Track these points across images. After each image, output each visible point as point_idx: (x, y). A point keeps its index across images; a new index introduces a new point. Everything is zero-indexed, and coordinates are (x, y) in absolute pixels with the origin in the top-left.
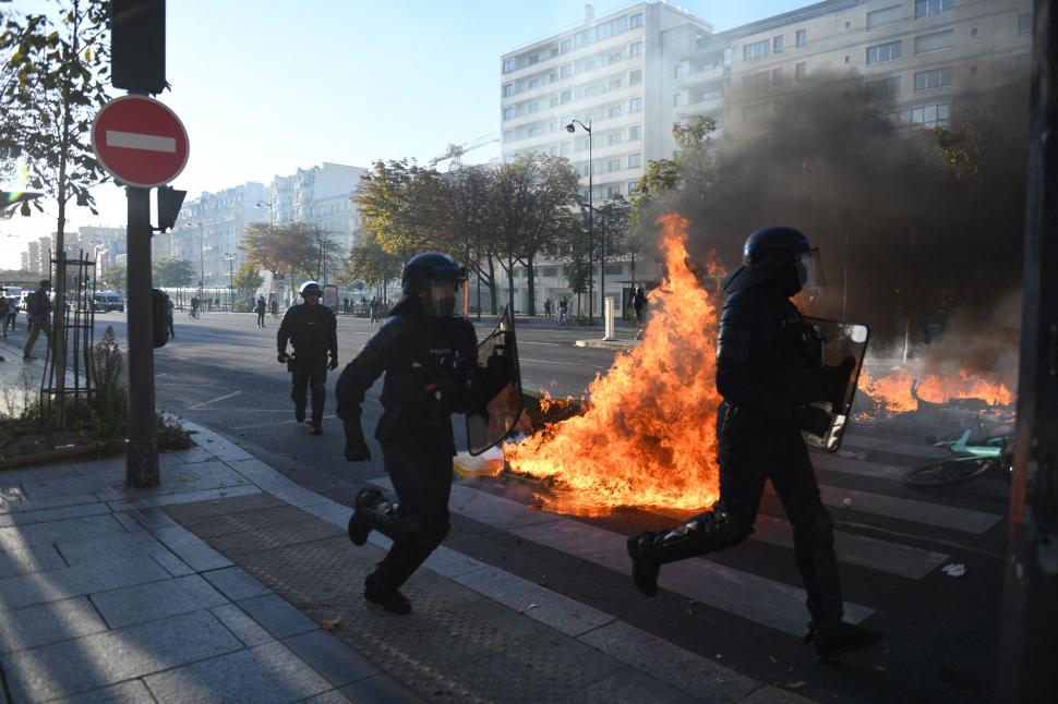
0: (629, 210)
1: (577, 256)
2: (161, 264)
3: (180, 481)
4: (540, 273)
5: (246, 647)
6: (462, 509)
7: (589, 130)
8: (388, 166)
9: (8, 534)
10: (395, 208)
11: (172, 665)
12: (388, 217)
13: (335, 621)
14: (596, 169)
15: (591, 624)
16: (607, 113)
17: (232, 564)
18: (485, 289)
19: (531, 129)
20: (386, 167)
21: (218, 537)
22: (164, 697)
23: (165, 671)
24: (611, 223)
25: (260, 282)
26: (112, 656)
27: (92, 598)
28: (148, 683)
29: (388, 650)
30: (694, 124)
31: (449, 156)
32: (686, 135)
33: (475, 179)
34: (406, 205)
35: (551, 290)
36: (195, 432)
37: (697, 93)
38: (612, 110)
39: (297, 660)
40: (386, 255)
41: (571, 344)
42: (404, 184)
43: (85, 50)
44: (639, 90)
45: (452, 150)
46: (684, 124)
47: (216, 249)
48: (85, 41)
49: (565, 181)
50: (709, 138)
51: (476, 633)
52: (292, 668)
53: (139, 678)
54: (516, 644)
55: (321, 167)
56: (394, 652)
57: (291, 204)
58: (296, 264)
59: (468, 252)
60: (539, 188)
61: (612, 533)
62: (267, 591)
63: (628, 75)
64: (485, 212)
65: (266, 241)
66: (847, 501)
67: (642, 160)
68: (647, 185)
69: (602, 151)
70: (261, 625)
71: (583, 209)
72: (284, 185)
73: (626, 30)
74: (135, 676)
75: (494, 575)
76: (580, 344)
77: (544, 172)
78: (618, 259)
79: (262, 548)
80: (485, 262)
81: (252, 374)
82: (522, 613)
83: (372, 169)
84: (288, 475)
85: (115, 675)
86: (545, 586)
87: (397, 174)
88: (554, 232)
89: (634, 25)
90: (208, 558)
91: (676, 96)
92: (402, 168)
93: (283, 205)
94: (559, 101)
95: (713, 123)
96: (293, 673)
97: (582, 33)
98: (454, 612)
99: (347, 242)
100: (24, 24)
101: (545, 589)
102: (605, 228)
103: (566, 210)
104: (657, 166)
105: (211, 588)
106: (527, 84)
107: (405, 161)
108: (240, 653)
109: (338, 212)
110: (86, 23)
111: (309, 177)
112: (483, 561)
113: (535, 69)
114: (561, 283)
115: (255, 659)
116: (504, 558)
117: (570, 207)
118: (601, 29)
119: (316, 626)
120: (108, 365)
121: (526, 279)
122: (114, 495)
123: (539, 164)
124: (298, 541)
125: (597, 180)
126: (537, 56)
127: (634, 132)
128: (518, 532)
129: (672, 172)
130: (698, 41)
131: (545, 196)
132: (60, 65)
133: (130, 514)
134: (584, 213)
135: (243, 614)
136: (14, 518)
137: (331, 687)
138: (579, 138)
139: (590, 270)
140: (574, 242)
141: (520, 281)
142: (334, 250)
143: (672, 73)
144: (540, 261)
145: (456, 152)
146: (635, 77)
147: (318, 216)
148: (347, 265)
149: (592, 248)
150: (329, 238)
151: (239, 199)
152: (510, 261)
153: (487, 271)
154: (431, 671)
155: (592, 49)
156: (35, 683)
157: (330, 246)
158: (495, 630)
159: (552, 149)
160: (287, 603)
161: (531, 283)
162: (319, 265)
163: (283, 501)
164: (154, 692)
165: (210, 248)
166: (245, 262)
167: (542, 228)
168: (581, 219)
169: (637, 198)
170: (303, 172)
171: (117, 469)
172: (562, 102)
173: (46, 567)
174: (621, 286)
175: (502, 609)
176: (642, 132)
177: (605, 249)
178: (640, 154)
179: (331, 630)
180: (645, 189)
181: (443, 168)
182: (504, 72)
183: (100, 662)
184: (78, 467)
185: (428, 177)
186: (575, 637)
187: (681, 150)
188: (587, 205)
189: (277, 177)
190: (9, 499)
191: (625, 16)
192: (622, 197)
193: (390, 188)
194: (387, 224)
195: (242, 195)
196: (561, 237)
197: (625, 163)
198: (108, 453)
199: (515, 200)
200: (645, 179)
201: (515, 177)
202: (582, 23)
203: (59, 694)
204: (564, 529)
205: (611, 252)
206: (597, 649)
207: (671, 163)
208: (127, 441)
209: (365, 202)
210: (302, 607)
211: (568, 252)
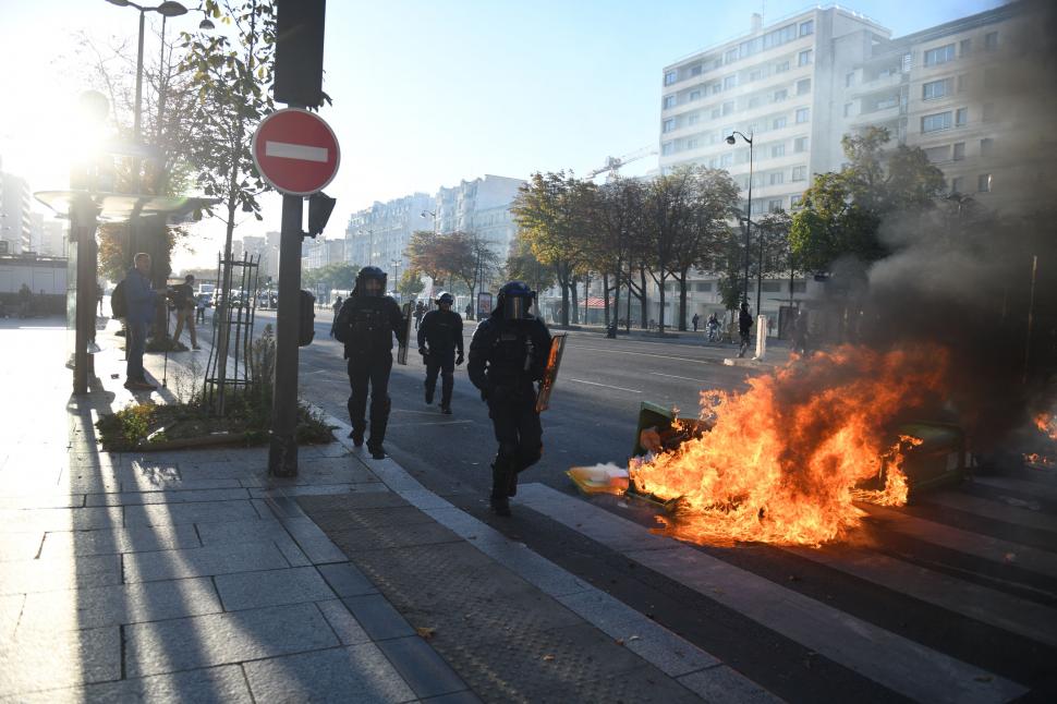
0: (790, 224)
1: (732, 272)
2: (335, 268)
3: (316, 473)
4: (694, 287)
5: (342, 645)
6: (579, 525)
7: (751, 142)
8: (546, 178)
9: (158, 511)
10: (551, 219)
11: (271, 655)
12: (543, 228)
13: (431, 630)
14: (757, 181)
15: (693, 665)
16: (771, 124)
17: (346, 559)
18: (636, 302)
19: (691, 142)
20: (544, 179)
21: (340, 532)
22: (257, 686)
23: (264, 659)
24: (770, 238)
25: (420, 288)
26: (221, 639)
27: (216, 579)
28: (246, 670)
29: (478, 666)
30: (867, 134)
31: (608, 168)
32: (856, 147)
33: (630, 191)
34: (563, 216)
35: (705, 305)
36: (337, 428)
37: (871, 102)
38: (777, 121)
39: (387, 665)
40: (540, 265)
41: (719, 362)
42: (560, 196)
43: (259, 69)
44: (807, 100)
45: (611, 163)
46: (854, 135)
47: (384, 255)
48: (259, 60)
49: (724, 193)
50: (881, 150)
51: (570, 659)
52: (381, 672)
53: (240, 663)
54: (609, 677)
55: (484, 178)
56: (484, 669)
57: (454, 213)
58: (454, 271)
59: (620, 265)
60: (696, 201)
61: (733, 567)
62: (375, 590)
63: (796, 85)
64: (639, 224)
65: (428, 249)
66: (1010, 556)
67: (808, 173)
68: (812, 199)
69: (763, 163)
70: (360, 624)
71: (741, 223)
72: (448, 195)
73: (795, 39)
74: (236, 660)
75: (601, 599)
76: (728, 362)
77: (702, 185)
78: (776, 276)
79: (378, 547)
80: (638, 274)
81: (401, 375)
82: (622, 644)
83: (530, 181)
84: (416, 476)
85: (218, 658)
86: (651, 617)
87: (554, 186)
88: (710, 245)
89: (804, 32)
90: (325, 551)
91: (846, 106)
92: (559, 180)
93: (447, 215)
94: (721, 113)
95: (887, 134)
96: (380, 678)
97: (748, 43)
98: (553, 634)
99: (504, 252)
100: (208, 45)
101: (650, 621)
102: (763, 243)
103: (725, 224)
104: (822, 179)
105: (323, 581)
106: (689, 96)
107: (562, 174)
108: (336, 651)
109: (497, 222)
110: (262, 43)
111: (472, 189)
112: (591, 583)
113: (697, 80)
114: (714, 299)
115: (347, 659)
116: (614, 582)
117: (726, 220)
118: (769, 40)
119: (414, 632)
120: (265, 360)
121: (679, 294)
122: (256, 482)
123: (697, 176)
124: (413, 543)
125: (756, 194)
126: (700, 67)
127: (800, 144)
128: (633, 556)
129: (838, 186)
130: (874, 47)
131: (701, 210)
132: (234, 81)
133: (265, 501)
134: (742, 228)
135: (346, 610)
136: (166, 496)
137: (414, 697)
138: (740, 150)
139: (746, 286)
140: (730, 257)
141: (672, 295)
142: (490, 259)
143: (844, 82)
144: (693, 275)
145: (614, 164)
146: (803, 85)
147: (479, 226)
148: (501, 273)
149: (749, 263)
150: (487, 247)
151: (407, 209)
152: (662, 275)
153: (640, 285)
154: (517, 695)
155: (760, 58)
156: (149, 655)
157: (487, 255)
158: (590, 659)
159: (711, 162)
160: (389, 605)
161: (683, 297)
162: (476, 273)
163: (407, 501)
164: (250, 679)
165: (379, 254)
166: (408, 268)
167: (697, 243)
168: (740, 233)
169: (799, 213)
170: (467, 183)
171: (259, 459)
172: (725, 113)
173: (183, 545)
174: (779, 304)
175: (600, 637)
176: (808, 144)
177: (763, 265)
178: (805, 167)
179: (426, 638)
180: (809, 204)
181: (600, 181)
182: (665, 85)
183: (209, 643)
184: (228, 452)
185: (585, 189)
186: (674, 678)
187: (851, 163)
188: (745, 219)
189: (442, 188)
190: (165, 478)
191: (795, 24)
192: (783, 211)
193: (547, 199)
194: (542, 234)
195: (410, 205)
196: (717, 251)
197: (788, 176)
198: (256, 442)
199: (670, 213)
200: (809, 193)
201: (672, 189)
202: (749, 33)
203: (166, 669)
204: (682, 558)
205: (769, 268)
206: (697, 694)
207: (838, 177)
208: (271, 432)
209: (522, 213)
210: (404, 610)
211: (724, 267)
